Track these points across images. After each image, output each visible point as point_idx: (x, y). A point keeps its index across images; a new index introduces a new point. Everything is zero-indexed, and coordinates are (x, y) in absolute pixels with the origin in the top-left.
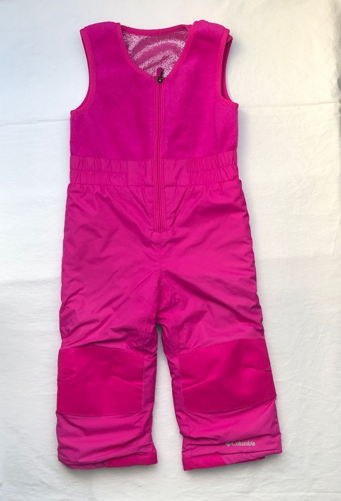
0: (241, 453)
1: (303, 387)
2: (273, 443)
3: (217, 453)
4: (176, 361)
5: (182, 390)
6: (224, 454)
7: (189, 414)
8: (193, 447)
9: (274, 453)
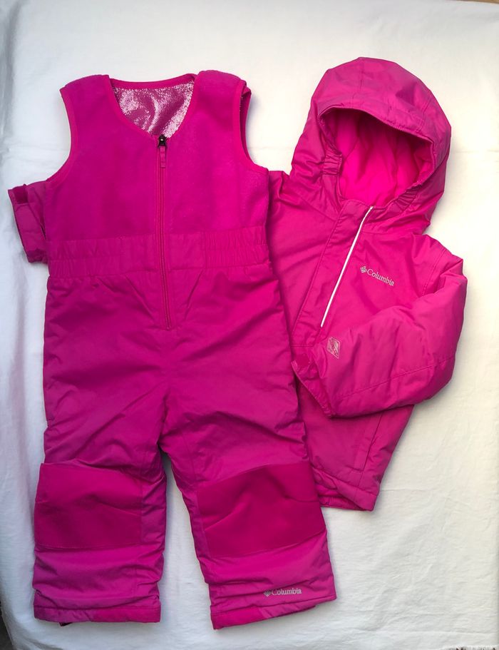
0: (284, 603)
1: (449, 499)
2: (323, 589)
3: (252, 605)
4: (193, 497)
5: (203, 532)
6: (261, 607)
7: (215, 559)
8: (223, 600)
9: (326, 601)
